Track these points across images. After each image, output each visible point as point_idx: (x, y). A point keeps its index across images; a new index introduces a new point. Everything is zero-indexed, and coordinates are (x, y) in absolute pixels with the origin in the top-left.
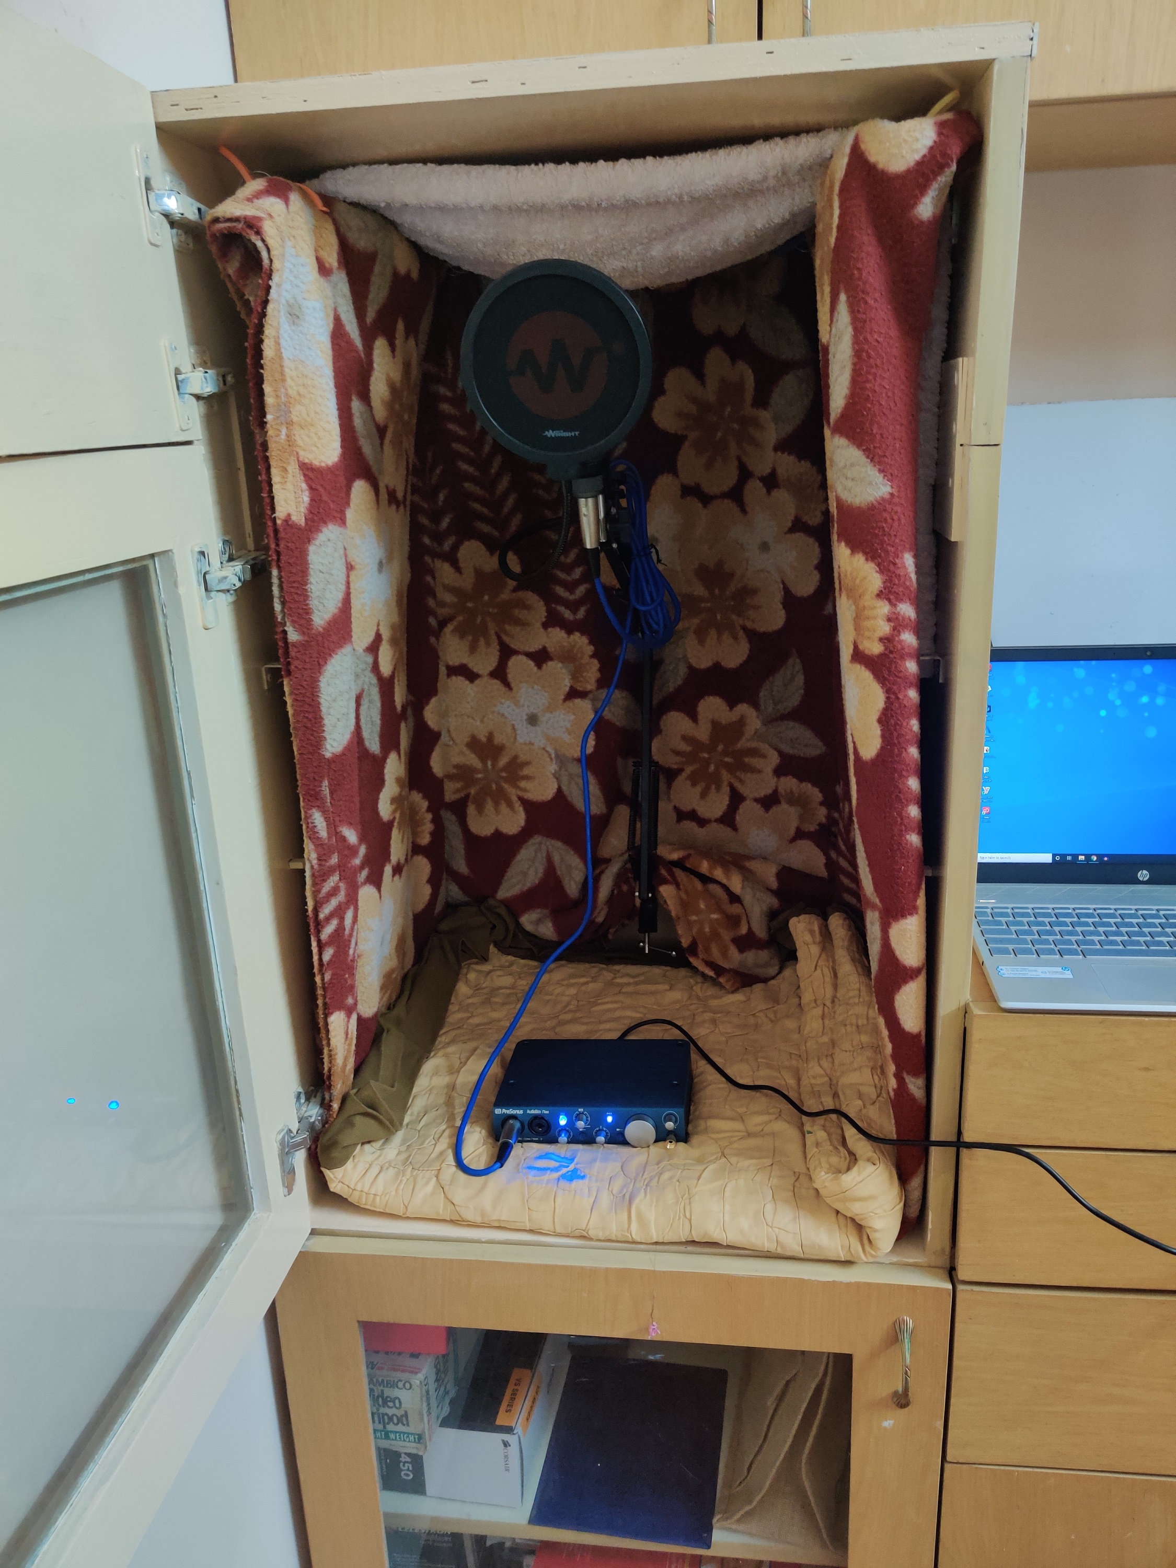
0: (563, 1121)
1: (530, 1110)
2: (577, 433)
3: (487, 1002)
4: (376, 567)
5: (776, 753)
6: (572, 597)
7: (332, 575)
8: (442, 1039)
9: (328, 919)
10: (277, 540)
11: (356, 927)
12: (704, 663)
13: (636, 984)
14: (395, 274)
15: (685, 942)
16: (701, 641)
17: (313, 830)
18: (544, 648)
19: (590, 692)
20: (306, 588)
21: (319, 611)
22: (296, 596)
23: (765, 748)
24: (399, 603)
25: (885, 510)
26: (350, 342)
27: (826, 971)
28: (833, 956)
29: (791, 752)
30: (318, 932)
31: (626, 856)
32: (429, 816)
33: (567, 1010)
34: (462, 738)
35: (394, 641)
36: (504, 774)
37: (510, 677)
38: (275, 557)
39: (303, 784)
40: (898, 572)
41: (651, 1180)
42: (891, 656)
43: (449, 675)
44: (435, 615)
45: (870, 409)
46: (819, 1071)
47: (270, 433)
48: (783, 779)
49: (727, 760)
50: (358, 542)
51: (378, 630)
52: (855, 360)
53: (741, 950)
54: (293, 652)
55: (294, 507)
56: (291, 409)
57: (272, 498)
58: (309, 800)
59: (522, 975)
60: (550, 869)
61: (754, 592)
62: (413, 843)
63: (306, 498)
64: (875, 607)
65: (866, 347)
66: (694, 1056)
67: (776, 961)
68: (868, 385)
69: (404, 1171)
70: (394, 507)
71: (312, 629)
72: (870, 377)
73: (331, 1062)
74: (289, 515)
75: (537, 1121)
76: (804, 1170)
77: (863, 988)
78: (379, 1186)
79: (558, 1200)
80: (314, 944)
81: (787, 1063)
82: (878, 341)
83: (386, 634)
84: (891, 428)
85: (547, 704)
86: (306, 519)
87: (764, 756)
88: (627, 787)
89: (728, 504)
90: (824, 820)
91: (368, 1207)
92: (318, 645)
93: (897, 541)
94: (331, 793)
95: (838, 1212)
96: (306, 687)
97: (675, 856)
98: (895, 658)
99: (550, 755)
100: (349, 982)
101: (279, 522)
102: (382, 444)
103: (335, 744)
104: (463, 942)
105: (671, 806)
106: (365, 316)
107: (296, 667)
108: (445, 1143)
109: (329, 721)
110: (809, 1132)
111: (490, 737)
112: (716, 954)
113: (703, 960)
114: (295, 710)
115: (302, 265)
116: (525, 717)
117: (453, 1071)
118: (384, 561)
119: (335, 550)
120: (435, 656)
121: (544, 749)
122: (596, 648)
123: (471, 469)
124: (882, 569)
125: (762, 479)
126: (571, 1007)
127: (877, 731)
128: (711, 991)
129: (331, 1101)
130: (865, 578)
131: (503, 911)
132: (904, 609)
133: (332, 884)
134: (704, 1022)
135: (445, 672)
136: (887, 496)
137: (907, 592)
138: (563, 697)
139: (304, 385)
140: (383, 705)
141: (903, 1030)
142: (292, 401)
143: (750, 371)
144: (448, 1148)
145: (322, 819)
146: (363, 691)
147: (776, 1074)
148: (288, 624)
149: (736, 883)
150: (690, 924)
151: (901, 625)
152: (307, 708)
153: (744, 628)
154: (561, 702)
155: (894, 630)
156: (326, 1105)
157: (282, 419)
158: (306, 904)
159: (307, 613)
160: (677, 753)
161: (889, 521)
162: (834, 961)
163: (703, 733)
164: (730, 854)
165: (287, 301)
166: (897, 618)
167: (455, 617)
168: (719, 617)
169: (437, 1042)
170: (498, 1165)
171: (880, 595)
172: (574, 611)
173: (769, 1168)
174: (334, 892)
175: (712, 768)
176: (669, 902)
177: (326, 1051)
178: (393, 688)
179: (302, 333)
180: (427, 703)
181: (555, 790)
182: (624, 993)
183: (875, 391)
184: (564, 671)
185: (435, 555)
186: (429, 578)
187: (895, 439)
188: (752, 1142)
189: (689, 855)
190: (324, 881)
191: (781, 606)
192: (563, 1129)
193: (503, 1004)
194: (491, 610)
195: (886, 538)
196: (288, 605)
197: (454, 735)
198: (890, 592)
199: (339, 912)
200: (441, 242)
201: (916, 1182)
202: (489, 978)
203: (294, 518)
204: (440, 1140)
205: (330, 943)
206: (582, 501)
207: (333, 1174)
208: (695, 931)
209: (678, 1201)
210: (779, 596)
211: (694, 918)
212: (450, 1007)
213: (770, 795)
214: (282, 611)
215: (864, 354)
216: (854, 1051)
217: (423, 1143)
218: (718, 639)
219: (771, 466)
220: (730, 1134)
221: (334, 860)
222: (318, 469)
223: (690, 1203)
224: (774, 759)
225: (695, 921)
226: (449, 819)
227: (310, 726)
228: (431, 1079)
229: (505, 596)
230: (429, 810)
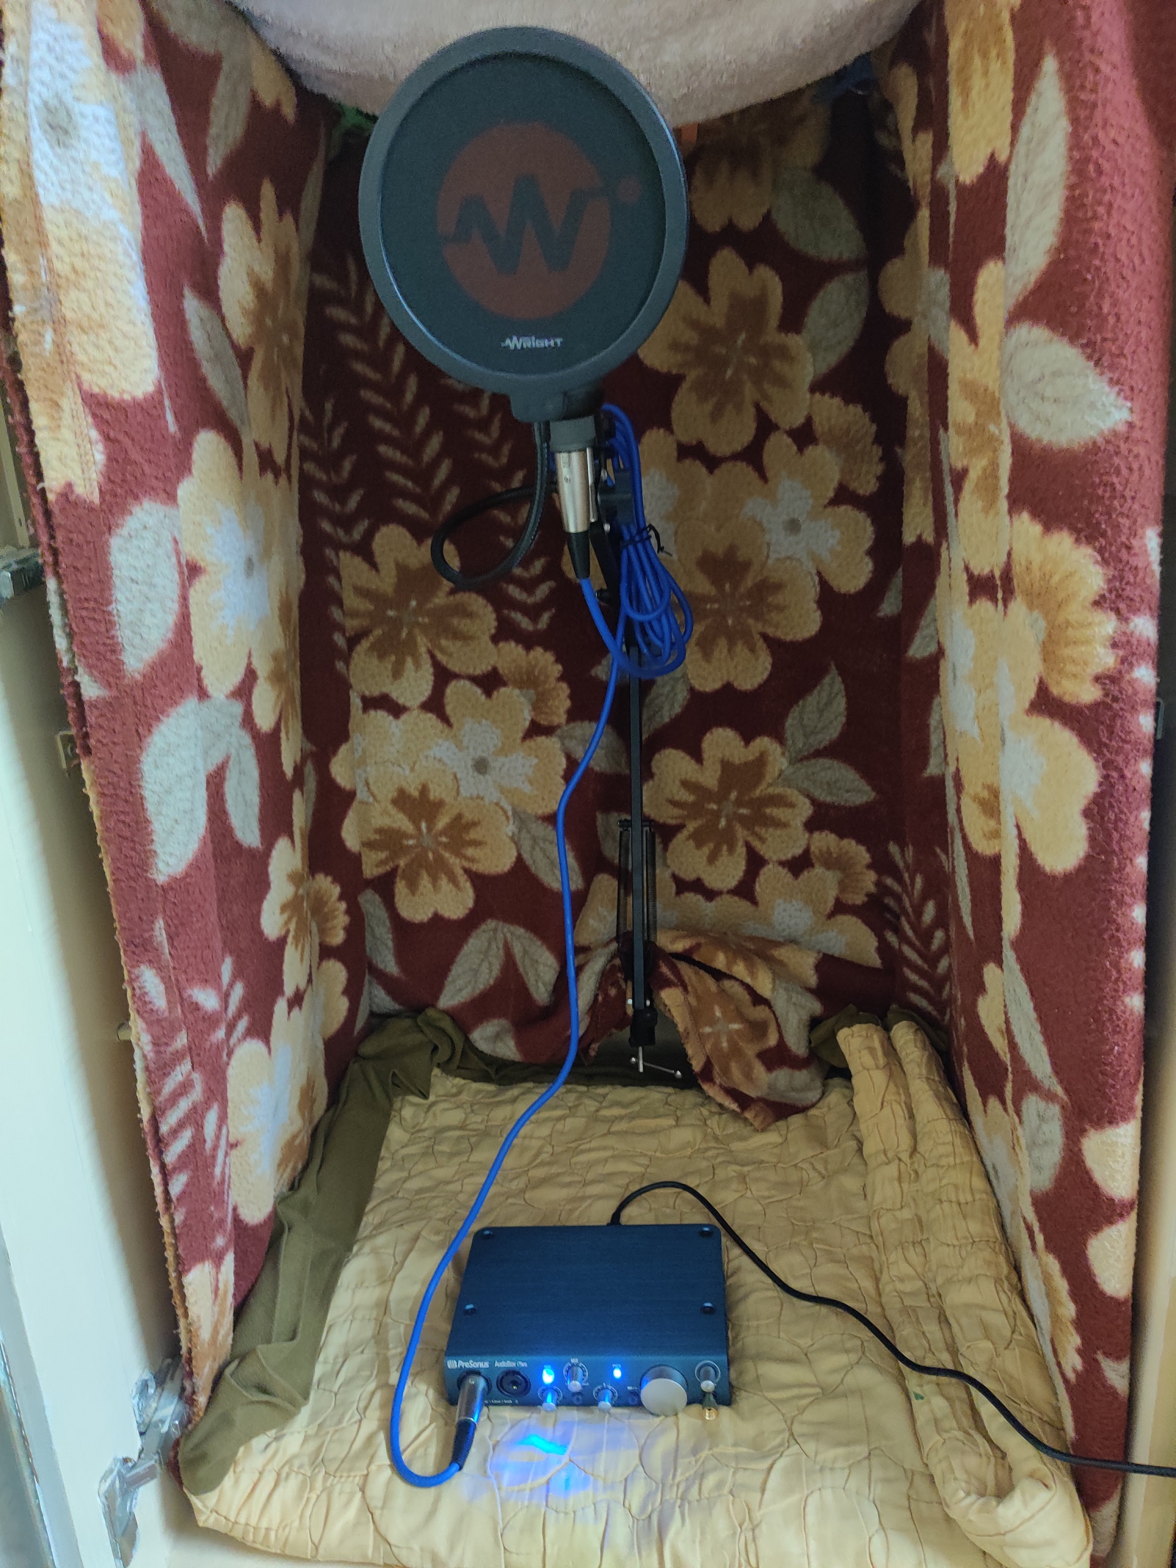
0: (548, 1377)
1: (499, 1361)
2: (559, 341)
3: (429, 1152)
4: (241, 567)
5: (807, 801)
6: (530, 600)
7: (155, 586)
8: (370, 1219)
9: (175, 1132)
10: (50, 527)
11: (224, 1131)
12: (710, 683)
13: (632, 1117)
14: (256, 105)
15: (697, 1065)
16: (707, 654)
17: (143, 1000)
18: (495, 669)
19: (559, 726)
20: (110, 608)
21: (134, 647)
22: (91, 623)
23: (793, 795)
24: (285, 618)
25: (1117, 453)
26: (173, 195)
27: (897, 1107)
28: (906, 1088)
29: (829, 799)
30: (160, 1153)
31: (614, 946)
32: (343, 906)
33: (538, 1161)
34: (386, 793)
35: (277, 677)
36: (444, 839)
37: (449, 709)
38: (50, 559)
39: (123, 928)
40: (1134, 561)
41: (687, 1489)
42: (1115, 705)
43: (365, 709)
44: (341, 629)
45: (1098, 269)
46: (905, 1269)
47: (23, 337)
48: (816, 835)
49: (744, 811)
50: (210, 530)
51: (249, 664)
52: (1073, 179)
53: (770, 1068)
54: (91, 717)
55: (79, 472)
56: (62, 298)
57: (36, 456)
58: (134, 953)
59: (475, 1107)
60: (510, 965)
61: (778, 587)
62: (321, 945)
63: (99, 455)
64: (1090, 624)
65: (1095, 154)
66: (726, 1241)
67: (818, 1083)
68: (1097, 225)
69: (312, 1479)
70: (270, 476)
71: (124, 677)
72: (1101, 210)
73: (190, 1341)
74: (69, 486)
75: (511, 1378)
76: (919, 1467)
77: (958, 1141)
78: (274, 1516)
79: (550, 1532)
80: (155, 1170)
81: (855, 1251)
82: (1115, 142)
83: (263, 668)
84: (1134, 304)
85: (500, 744)
86: (101, 491)
87: (792, 805)
88: (611, 851)
89: (743, 469)
90: (872, 888)
91: (258, 1546)
92: (135, 703)
93: (1136, 506)
94: (170, 938)
95: (984, 1553)
96: (120, 772)
97: (680, 946)
98: (1122, 709)
99: (505, 812)
100: (216, 1215)
101: (51, 497)
102: (245, 377)
103: (172, 861)
104: (394, 1074)
105: (667, 874)
106: (204, 162)
107: (99, 741)
108: (373, 1421)
109: (160, 825)
110: (918, 1397)
111: (424, 790)
112: (737, 1077)
113: (721, 1086)
114: (102, 811)
115: (70, 37)
116: (470, 763)
117: (386, 1279)
118: (255, 559)
119: (158, 544)
120: (344, 686)
121: (497, 804)
122: (565, 668)
123: (387, 427)
124: (1106, 558)
125: (792, 433)
126: (544, 1157)
127: (1081, 829)
128: (733, 1127)
129: (194, 1393)
130: (1071, 574)
131: (447, 1024)
132: (1140, 627)
133: (180, 1078)
134: (728, 1181)
135: (360, 705)
136: (1122, 428)
137: (1147, 596)
138: (521, 735)
139: (83, 255)
140: (262, 775)
141: (1102, 1293)
142: (62, 282)
143: (777, 279)
144: (380, 1428)
145: (157, 981)
146: (228, 758)
147: (842, 1271)
148: (80, 670)
149: (764, 984)
150: (702, 1038)
151: (1134, 654)
152: (121, 806)
153: (765, 637)
154: (519, 741)
155: (1122, 662)
156: (187, 1398)
157: (45, 313)
158: (138, 1110)
159: (113, 651)
160: (675, 804)
161: (1125, 471)
162: (908, 1095)
163: (709, 777)
164: (751, 939)
165: (46, 104)
166: (1128, 642)
167: (371, 631)
168: (730, 622)
169: (363, 1224)
170: (456, 1466)
171: (1098, 603)
172: (535, 619)
173: (866, 1462)
174: (185, 1088)
175: (723, 823)
176: (672, 1010)
177: (182, 1323)
178: (279, 745)
179: (74, 160)
180: (335, 752)
181: (514, 859)
182: (614, 1133)
183: (1109, 236)
184: (522, 699)
185: (339, 546)
186: (332, 580)
187: (1140, 322)
188: (832, 1409)
189: (698, 945)
190: (166, 1075)
191: (815, 606)
192: (547, 1388)
193: (452, 1155)
194: (420, 619)
195: (1116, 503)
196: (77, 639)
197: (375, 791)
198: (1119, 596)
199: (194, 1118)
200: (326, 49)
201: (1109, 1510)
202: (430, 1114)
203: (80, 490)
204: (367, 1413)
205: (182, 1164)
206: (562, 458)
207: (201, 1501)
208: (708, 1046)
209: (734, 1534)
210: (812, 591)
211: (708, 1030)
212: (380, 1164)
213: (800, 856)
214: (70, 649)
215: (1091, 167)
216: (960, 1246)
217: (340, 1421)
218: (729, 650)
219: (805, 413)
220: (795, 1392)
221: (181, 1040)
222: (119, 404)
223: (754, 1540)
224: (805, 810)
225: (709, 1034)
226: (370, 901)
227: (128, 834)
228: (354, 1293)
229: (440, 599)
230: (341, 897)
